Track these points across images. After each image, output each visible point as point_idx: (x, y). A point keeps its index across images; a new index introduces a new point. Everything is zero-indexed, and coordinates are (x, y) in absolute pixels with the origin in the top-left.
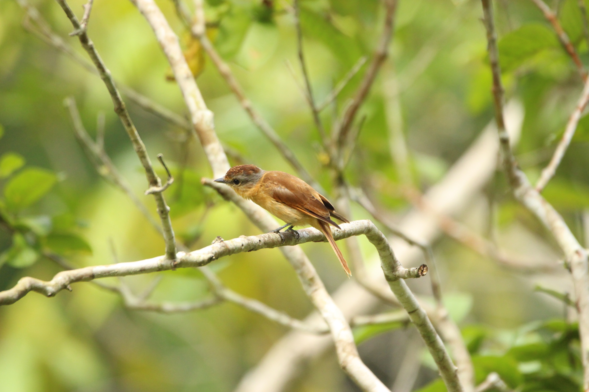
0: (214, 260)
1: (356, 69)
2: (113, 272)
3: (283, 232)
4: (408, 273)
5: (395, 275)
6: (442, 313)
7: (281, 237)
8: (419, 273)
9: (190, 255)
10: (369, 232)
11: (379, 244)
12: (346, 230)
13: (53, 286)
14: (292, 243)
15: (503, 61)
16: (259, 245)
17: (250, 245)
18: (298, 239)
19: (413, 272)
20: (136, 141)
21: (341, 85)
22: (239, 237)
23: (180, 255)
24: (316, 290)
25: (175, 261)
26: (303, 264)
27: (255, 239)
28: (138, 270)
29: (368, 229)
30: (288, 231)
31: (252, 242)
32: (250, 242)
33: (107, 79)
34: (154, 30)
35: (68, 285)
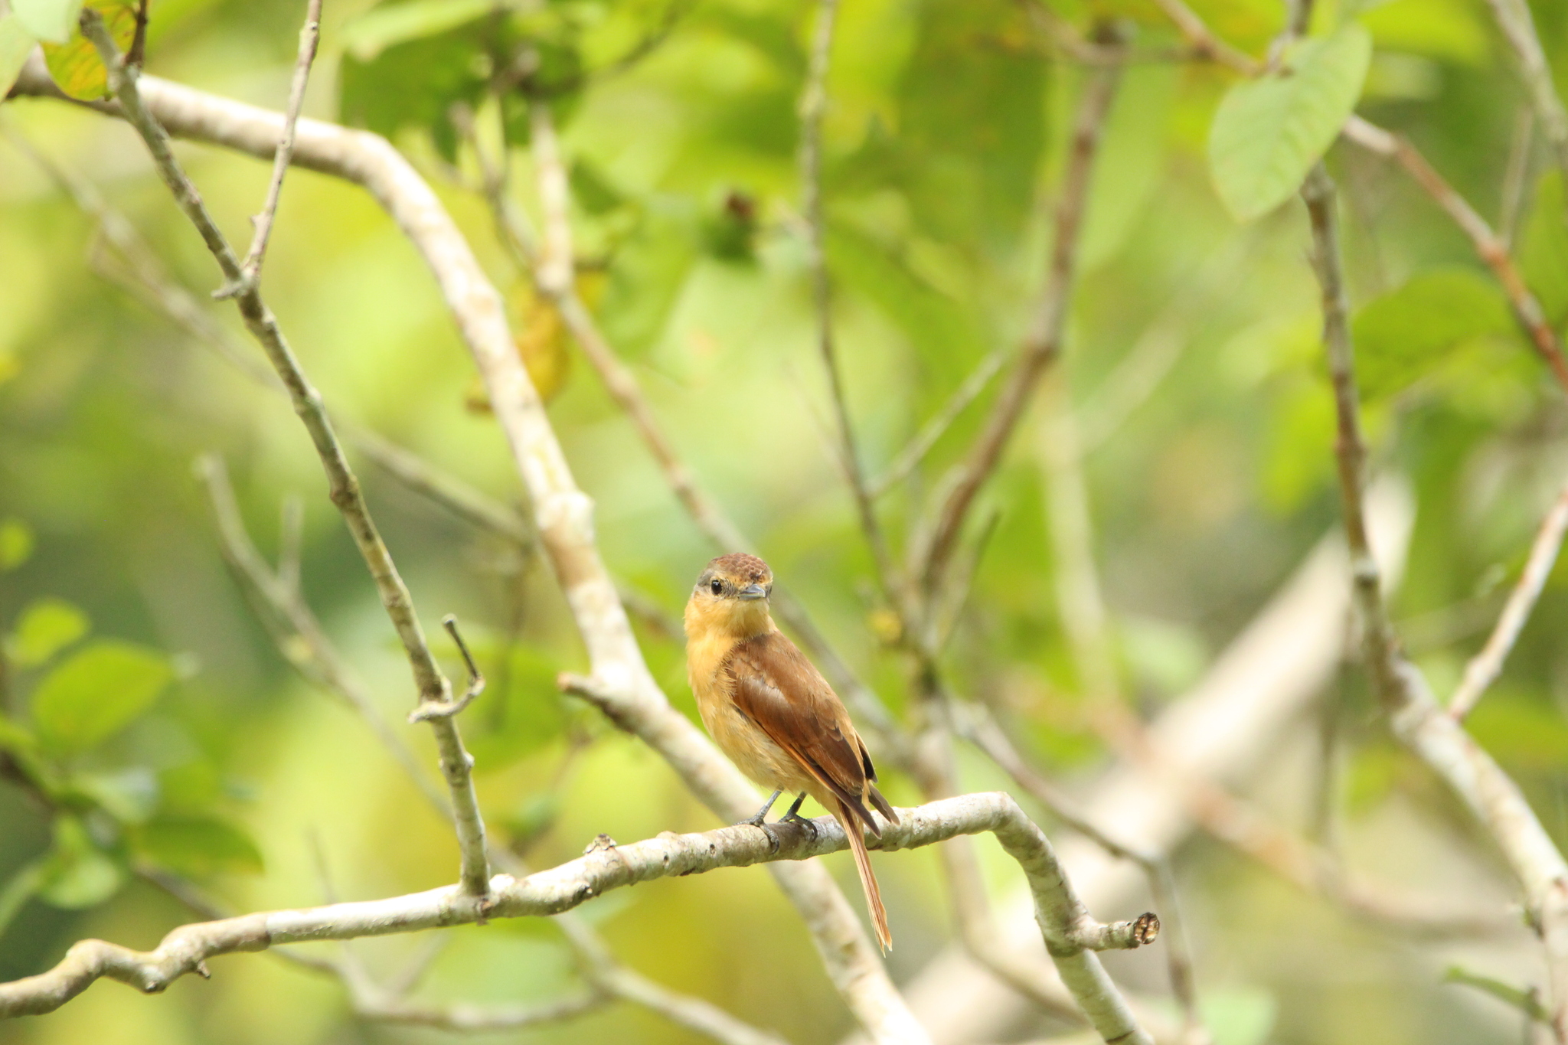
0: (589, 897)
2: (321, 927)
3: (774, 825)
4: (1106, 937)
5: (1073, 941)
6: (1197, 1040)
7: (769, 838)
8: (1136, 935)
9: (526, 883)
10: (1003, 826)
11: (1030, 857)
12: (942, 818)
13: (160, 965)
14: (798, 853)
15: (1365, 370)
16: (710, 858)
17: (687, 857)
18: (813, 841)
19: (1119, 933)
20: (387, 580)
21: (933, 430)
22: (658, 836)
23: (500, 885)
24: (860, 977)
25: (485, 900)
26: (827, 906)
27: (699, 841)
28: (387, 923)
29: (1001, 816)
30: (787, 821)
31: (692, 850)
32: (685, 849)
33: (311, 415)
34: (437, 278)
35: (200, 960)
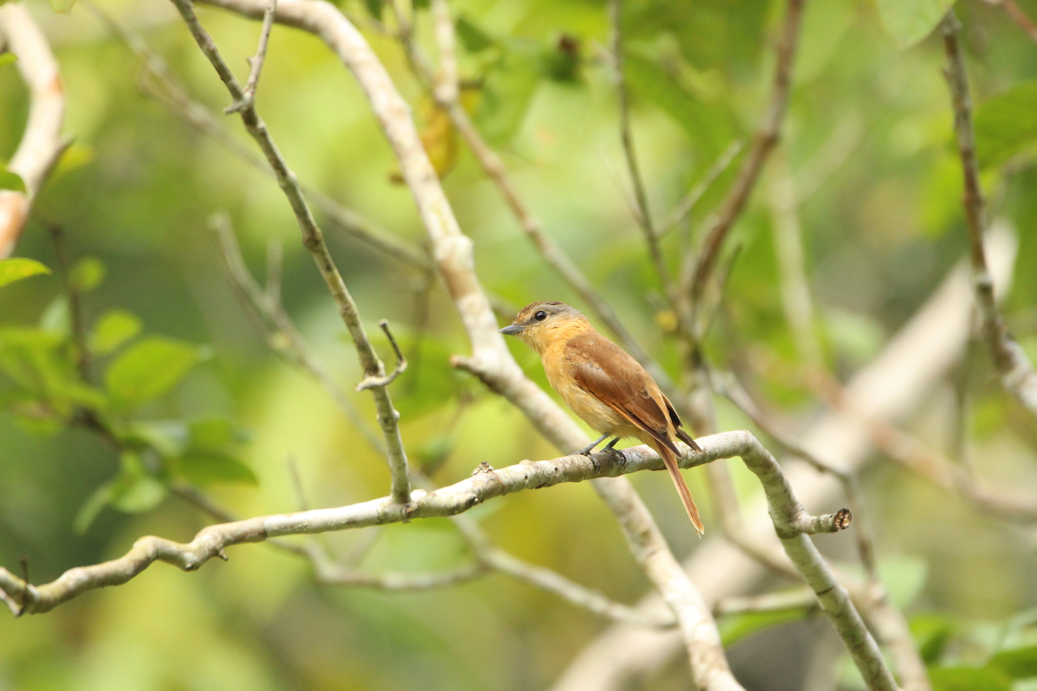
0: (476, 503)
1: (724, 162)
2: (300, 526)
3: (597, 454)
4: (816, 525)
5: (794, 528)
6: (877, 592)
7: (594, 463)
8: (836, 524)
9: (434, 495)
10: (746, 452)
11: (765, 473)
12: (707, 448)
13: (195, 552)
14: (613, 473)
15: (982, 148)
16: (555, 477)
17: (540, 477)
18: (623, 465)
19: (824, 522)
20: (341, 297)
21: (697, 192)
22: (520, 463)
23: (417, 496)
24: (653, 553)
25: (408, 507)
26: (630, 507)
27: (548, 466)
28: (343, 522)
29: (746, 446)
30: (605, 451)
31: (543, 472)
32: (539, 471)
33: (290, 188)
34: (368, 95)
35: (221, 549)
